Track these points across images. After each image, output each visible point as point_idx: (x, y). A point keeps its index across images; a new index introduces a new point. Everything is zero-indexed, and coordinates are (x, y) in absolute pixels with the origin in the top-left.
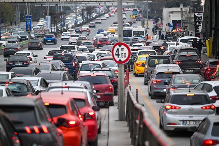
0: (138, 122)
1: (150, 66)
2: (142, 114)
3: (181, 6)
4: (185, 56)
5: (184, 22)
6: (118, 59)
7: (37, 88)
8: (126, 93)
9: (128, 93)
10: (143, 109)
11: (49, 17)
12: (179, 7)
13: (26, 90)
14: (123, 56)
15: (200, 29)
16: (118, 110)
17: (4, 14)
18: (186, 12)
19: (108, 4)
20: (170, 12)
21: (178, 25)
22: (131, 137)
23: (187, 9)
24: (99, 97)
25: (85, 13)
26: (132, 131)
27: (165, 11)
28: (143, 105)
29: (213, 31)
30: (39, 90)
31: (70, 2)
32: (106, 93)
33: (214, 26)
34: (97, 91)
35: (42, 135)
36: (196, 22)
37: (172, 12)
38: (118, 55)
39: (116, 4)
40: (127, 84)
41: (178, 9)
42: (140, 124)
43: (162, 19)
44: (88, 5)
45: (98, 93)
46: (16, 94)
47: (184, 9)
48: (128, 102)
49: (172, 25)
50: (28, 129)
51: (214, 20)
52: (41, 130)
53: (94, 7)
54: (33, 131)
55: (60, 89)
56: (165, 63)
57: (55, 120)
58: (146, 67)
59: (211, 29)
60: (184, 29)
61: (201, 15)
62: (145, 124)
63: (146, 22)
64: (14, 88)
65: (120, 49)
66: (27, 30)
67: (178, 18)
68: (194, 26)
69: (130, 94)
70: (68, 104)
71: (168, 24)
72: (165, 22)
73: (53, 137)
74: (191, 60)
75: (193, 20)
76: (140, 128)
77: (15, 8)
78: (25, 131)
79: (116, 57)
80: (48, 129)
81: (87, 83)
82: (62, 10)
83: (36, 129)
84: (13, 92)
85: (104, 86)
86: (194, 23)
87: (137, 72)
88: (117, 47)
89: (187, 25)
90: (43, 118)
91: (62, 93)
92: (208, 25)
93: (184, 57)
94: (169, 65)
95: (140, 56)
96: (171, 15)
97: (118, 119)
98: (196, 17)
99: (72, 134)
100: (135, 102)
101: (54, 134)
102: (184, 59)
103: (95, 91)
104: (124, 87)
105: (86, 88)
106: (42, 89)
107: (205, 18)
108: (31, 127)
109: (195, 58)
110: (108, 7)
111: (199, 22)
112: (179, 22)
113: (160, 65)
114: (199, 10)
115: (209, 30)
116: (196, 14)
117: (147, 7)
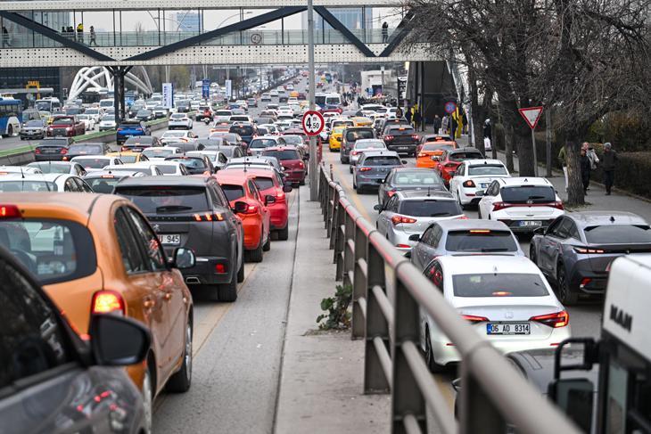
0: (332, 202)
1: (348, 140)
2: (337, 192)
3: (383, 69)
4: (397, 129)
5: (386, 87)
6: (309, 130)
7: (216, 164)
8: (319, 169)
9: (321, 169)
10: (339, 188)
11: (229, 82)
12: (379, 69)
13: (203, 166)
14: (315, 126)
15: (404, 95)
16: (309, 189)
17: (178, 79)
18: (388, 75)
19: (297, 67)
20: (369, 76)
21: (379, 90)
22: (325, 220)
23: (389, 72)
24: (287, 175)
25: (272, 76)
26: (325, 213)
27: (364, 74)
28: (338, 183)
29: (419, 98)
30: (219, 165)
31: (254, 64)
32: (296, 170)
33: (420, 91)
34: (286, 168)
35: (215, 223)
36: (399, 87)
37: (372, 76)
38: (310, 125)
39: (307, 67)
40: (320, 158)
41: (379, 72)
42: (335, 205)
43: (360, 84)
44: (275, 67)
45: (288, 171)
46: (191, 171)
47: (385, 72)
48: (321, 180)
49: (371, 90)
50: (197, 216)
51: (420, 85)
52: (214, 218)
53: (282, 70)
54: (204, 219)
55: (243, 166)
56: (366, 137)
57: (232, 203)
58: (344, 141)
59: (417, 95)
60: (386, 95)
61: (405, 78)
62: (340, 205)
63: (341, 87)
64: (189, 163)
65: (312, 118)
66: (204, 96)
67: (379, 82)
68: (396, 92)
69: (324, 170)
70: (245, 184)
71: (367, 90)
72: (364, 87)
73: (230, 226)
74: (404, 135)
75: (396, 85)
76: (335, 209)
77: (190, 71)
78: (194, 219)
79: (307, 128)
80: (223, 215)
81: (274, 159)
82: (245, 74)
83: (208, 215)
84: (188, 168)
85: (293, 162)
86: (397, 88)
87: (333, 147)
88: (309, 116)
89: (389, 90)
90: (217, 202)
91: (245, 171)
92: (414, 91)
93: (396, 131)
94: (371, 140)
95: (336, 128)
96: (371, 79)
97: (309, 199)
98: (399, 82)
99: (251, 221)
100: (329, 179)
101: (231, 222)
102: (396, 133)
103: (283, 168)
104: (316, 162)
105: (272, 164)
106: (220, 165)
107: (410, 82)
108: (202, 214)
109: (409, 132)
110: (298, 70)
111: (403, 87)
112: (380, 87)
113: (361, 141)
114: (403, 73)
115: (414, 97)
116: (399, 78)
117: (342, 70)
